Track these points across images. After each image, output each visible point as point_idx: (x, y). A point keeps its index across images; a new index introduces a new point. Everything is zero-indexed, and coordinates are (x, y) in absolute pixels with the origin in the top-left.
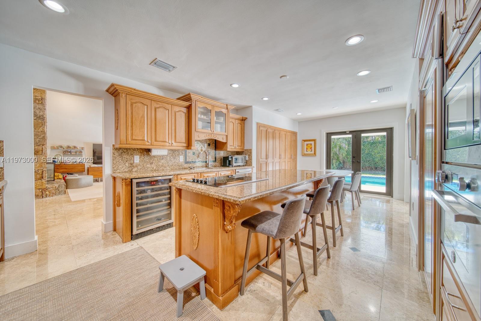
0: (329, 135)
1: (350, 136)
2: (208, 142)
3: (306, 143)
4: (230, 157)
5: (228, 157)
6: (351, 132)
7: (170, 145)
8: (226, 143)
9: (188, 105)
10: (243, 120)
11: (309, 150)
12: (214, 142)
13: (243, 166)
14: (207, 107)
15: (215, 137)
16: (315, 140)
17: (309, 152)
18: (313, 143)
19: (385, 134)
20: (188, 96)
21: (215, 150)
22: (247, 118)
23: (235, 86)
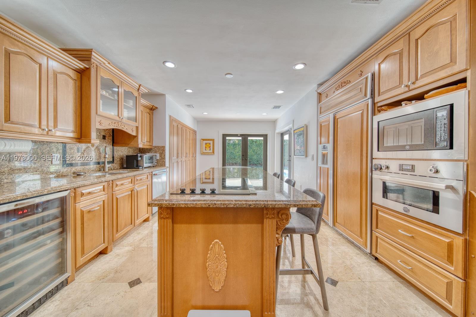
0: (225, 136)
1: (240, 138)
2: (103, 134)
3: (205, 142)
4: (139, 155)
5: (137, 156)
6: (241, 135)
7: (45, 133)
8: (136, 136)
9: (82, 67)
10: (152, 109)
11: (208, 149)
12: (112, 134)
13: (153, 166)
14: (114, 80)
15: (123, 127)
16: (213, 140)
17: (208, 151)
18: (211, 142)
19: (262, 138)
20: (87, 53)
21: (113, 146)
22: (157, 108)
23: (170, 65)
